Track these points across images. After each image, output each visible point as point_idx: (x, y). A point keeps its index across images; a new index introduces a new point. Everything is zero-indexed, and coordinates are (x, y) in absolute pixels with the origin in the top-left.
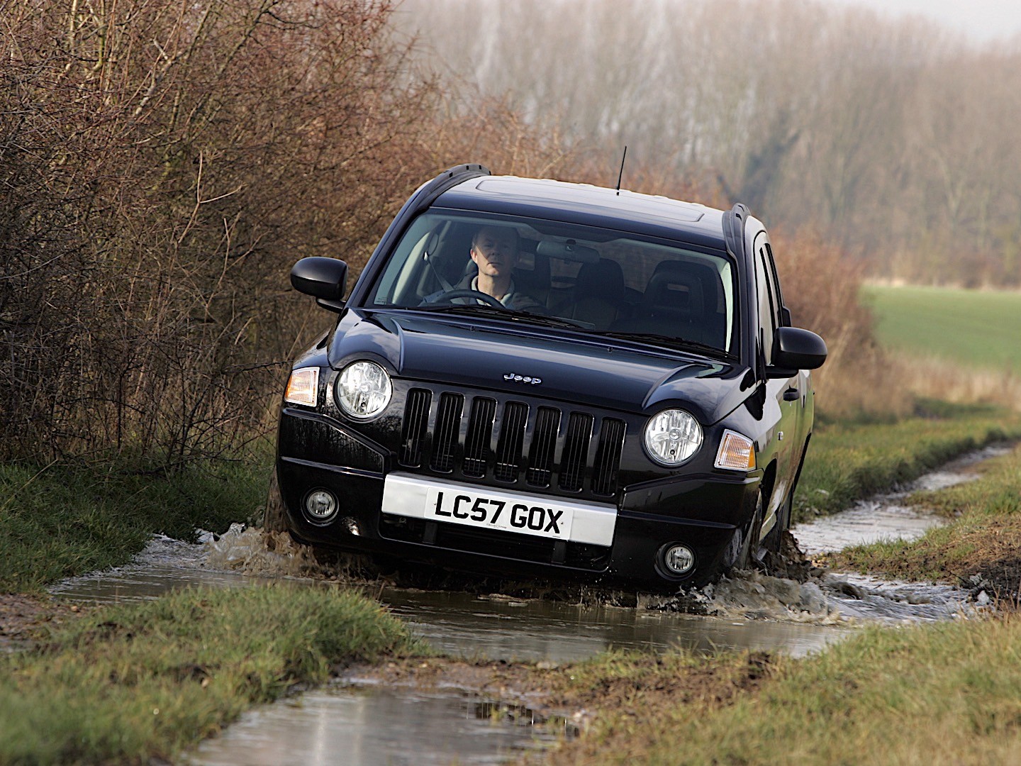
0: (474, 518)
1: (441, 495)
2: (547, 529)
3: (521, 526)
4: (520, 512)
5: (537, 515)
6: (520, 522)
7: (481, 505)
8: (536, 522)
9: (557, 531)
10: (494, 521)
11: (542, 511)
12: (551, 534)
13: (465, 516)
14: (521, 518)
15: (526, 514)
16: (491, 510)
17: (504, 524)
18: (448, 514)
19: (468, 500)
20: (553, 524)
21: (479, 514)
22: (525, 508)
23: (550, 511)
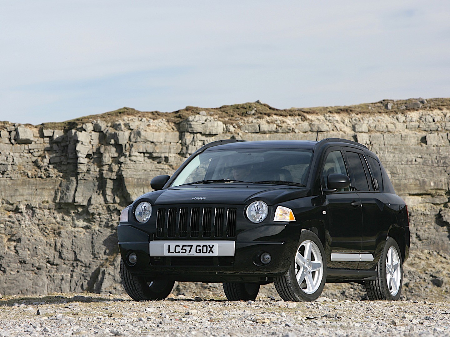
0: (182, 252)
1: (169, 246)
2: (209, 253)
3: (200, 252)
4: (198, 248)
5: (205, 248)
6: (199, 251)
7: (184, 248)
8: (205, 251)
9: (213, 253)
10: (189, 252)
11: (206, 246)
12: (211, 254)
13: (179, 252)
14: (199, 250)
15: (201, 248)
16: (188, 249)
17: (193, 253)
18: (173, 253)
19: (179, 246)
20: (211, 250)
21: (184, 251)
22: (200, 246)
23: (209, 246)
